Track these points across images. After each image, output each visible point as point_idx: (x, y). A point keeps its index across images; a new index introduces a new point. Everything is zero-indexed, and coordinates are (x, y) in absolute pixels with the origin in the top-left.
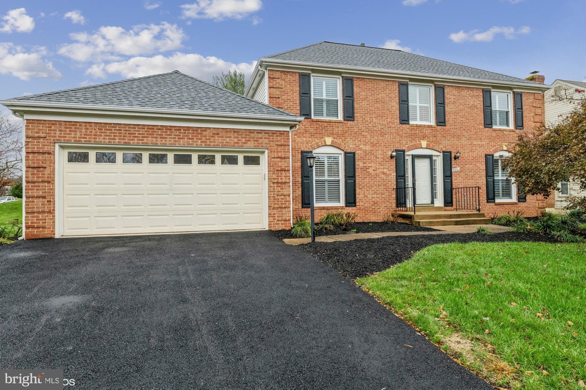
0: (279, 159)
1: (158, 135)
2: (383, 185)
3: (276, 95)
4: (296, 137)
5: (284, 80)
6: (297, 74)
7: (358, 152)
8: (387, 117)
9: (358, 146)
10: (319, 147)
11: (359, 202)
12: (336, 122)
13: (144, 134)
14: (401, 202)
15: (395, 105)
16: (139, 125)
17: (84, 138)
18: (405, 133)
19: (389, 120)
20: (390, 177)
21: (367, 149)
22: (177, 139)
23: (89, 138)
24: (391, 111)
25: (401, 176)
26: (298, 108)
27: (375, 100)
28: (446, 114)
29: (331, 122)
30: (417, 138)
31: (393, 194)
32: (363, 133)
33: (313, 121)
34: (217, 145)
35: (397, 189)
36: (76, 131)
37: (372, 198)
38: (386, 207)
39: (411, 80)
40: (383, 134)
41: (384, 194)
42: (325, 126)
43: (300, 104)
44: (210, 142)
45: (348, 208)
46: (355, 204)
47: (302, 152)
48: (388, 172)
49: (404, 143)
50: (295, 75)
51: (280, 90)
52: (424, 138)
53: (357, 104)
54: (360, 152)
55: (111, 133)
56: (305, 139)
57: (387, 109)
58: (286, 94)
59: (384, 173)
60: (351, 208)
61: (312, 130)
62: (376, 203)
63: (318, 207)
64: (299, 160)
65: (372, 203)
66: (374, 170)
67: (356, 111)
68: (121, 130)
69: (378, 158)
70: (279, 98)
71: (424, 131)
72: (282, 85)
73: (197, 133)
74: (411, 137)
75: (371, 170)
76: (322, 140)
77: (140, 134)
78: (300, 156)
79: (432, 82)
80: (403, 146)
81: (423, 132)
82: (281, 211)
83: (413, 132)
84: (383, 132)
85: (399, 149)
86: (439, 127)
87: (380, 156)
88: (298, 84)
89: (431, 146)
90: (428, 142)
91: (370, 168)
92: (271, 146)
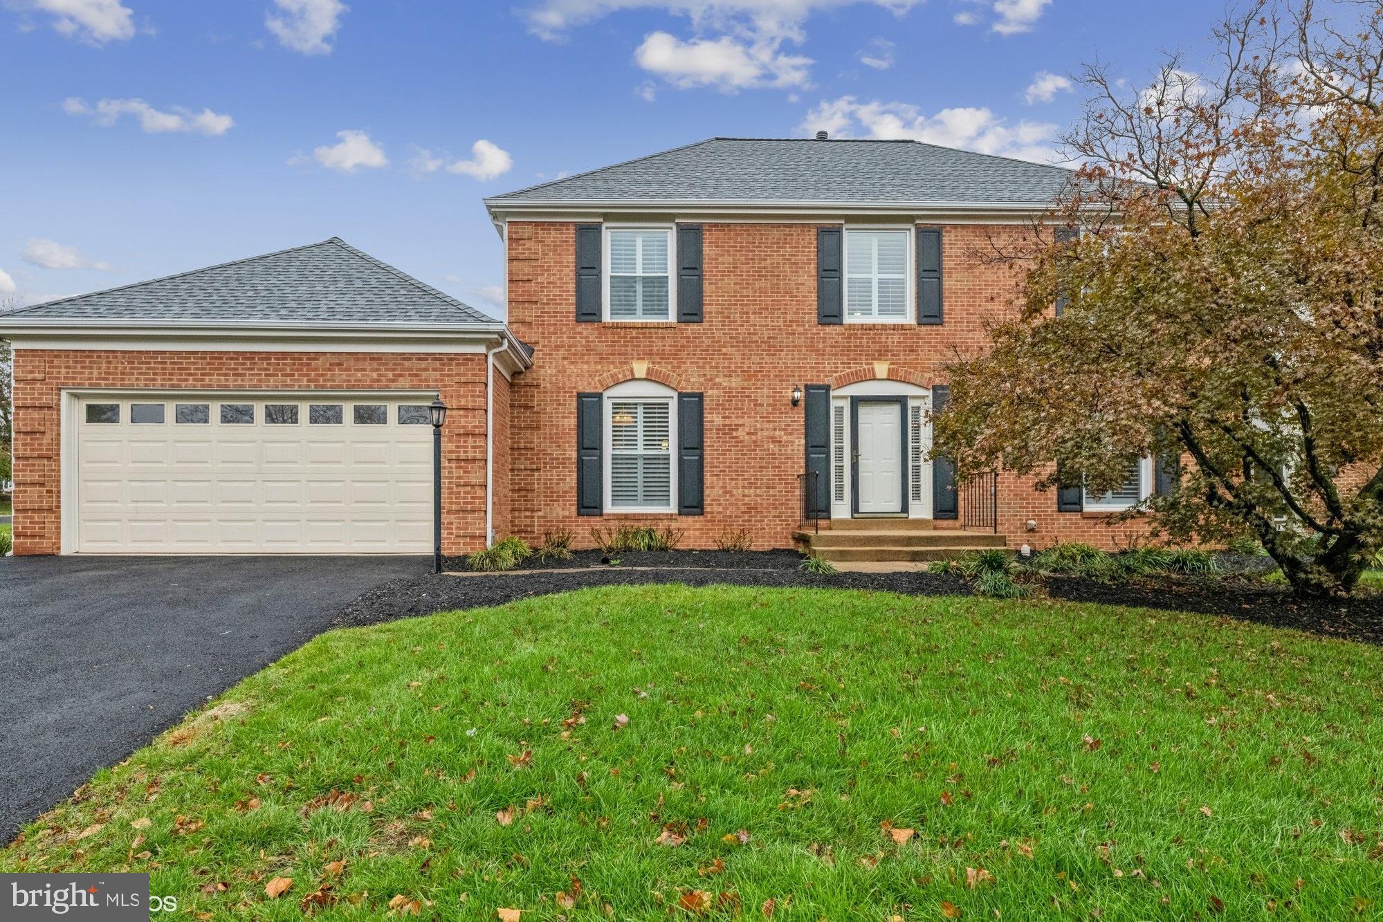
0: (462, 412)
1: (229, 369)
2: (772, 467)
3: (523, 275)
4: (566, 362)
5: (541, 242)
6: (572, 227)
7: (710, 392)
8: (785, 309)
9: (711, 380)
10: (618, 383)
11: (712, 505)
12: (658, 328)
13: (205, 369)
14: (816, 507)
15: (807, 283)
16: (197, 352)
17: (105, 379)
18: (832, 347)
19: (789, 317)
20: (790, 448)
21: (734, 385)
22: (263, 377)
23: (113, 379)
24: (796, 296)
25: (817, 444)
26: (573, 300)
27: (755, 271)
28: (946, 294)
29: (646, 328)
30: (864, 357)
31: (795, 488)
32: (724, 350)
33: (605, 327)
34: (339, 386)
35: (807, 474)
36: (91, 368)
37: (744, 496)
38: (778, 517)
39: (850, 219)
40: (773, 350)
41: (775, 488)
42: (632, 338)
43: (576, 291)
44: (324, 380)
45: (684, 518)
46: (702, 509)
47: (580, 396)
48: (785, 438)
49: (828, 369)
50: (568, 229)
51: (533, 263)
52: (881, 356)
53: (710, 284)
54: (715, 392)
55: (148, 368)
56: (585, 366)
57: (787, 292)
58: (547, 271)
59: (774, 440)
60: (690, 519)
61: (602, 347)
62: (754, 508)
63: (614, 515)
64: (571, 413)
65: (743, 509)
66: (748, 434)
67: (706, 300)
68: (165, 363)
69: (762, 405)
70: (529, 281)
71: (883, 340)
72: (537, 253)
73: (302, 364)
74: (848, 355)
75: (741, 434)
76: (625, 367)
77: (197, 369)
78: (574, 404)
79: (910, 219)
80: (826, 376)
81: (881, 342)
82: (464, 518)
83: (853, 342)
84: (774, 346)
85: (814, 383)
86: (923, 328)
87: (765, 401)
88: (572, 249)
89: (901, 373)
90: (891, 364)
91: (740, 429)
92: (445, 386)
